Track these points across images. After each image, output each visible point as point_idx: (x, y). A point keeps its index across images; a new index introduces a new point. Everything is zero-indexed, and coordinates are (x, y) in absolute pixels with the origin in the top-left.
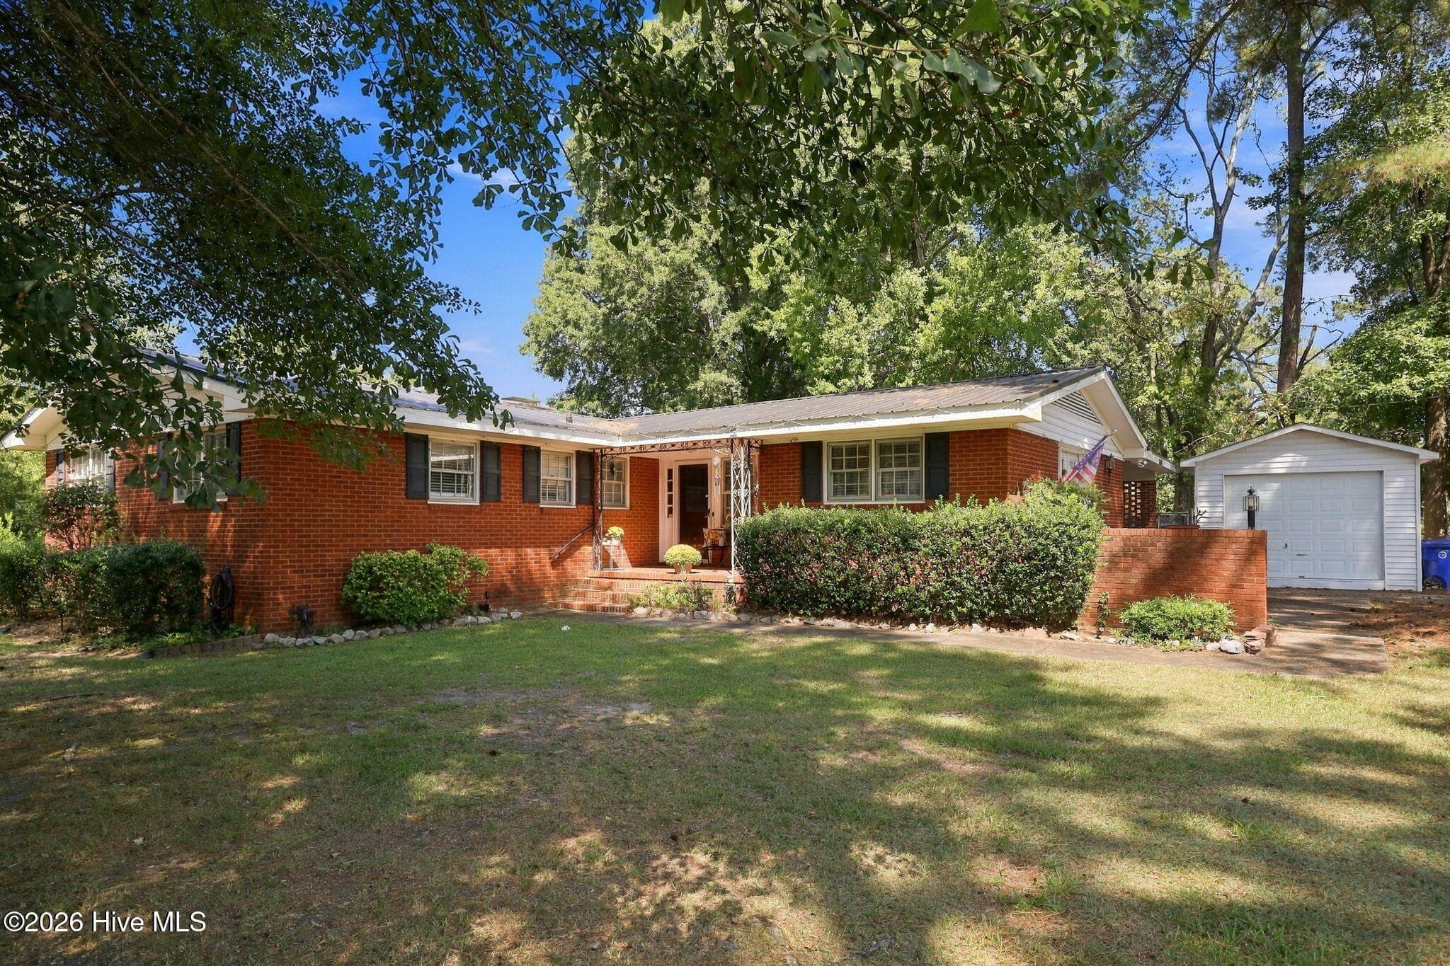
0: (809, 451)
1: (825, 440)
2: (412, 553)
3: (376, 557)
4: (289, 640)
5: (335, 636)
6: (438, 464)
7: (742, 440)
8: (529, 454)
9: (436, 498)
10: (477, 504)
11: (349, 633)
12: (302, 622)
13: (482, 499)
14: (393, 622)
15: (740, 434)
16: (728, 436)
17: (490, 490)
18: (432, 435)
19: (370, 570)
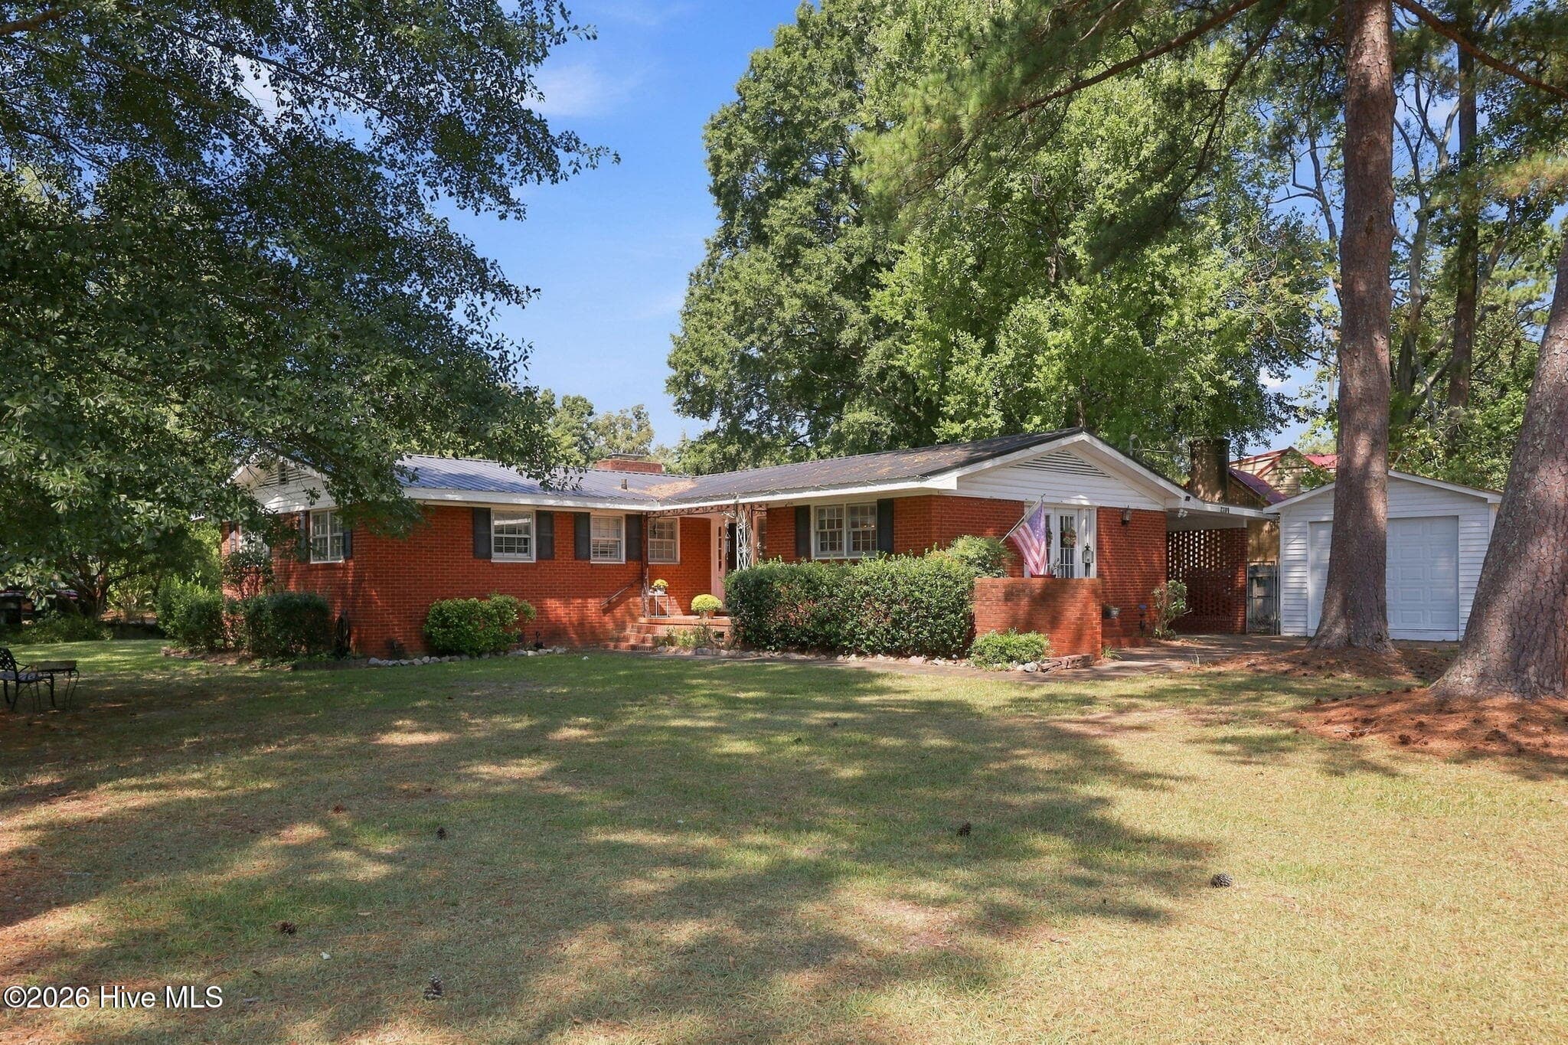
0: (800, 513)
1: (812, 505)
2: (474, 600)
3: (447, 603)
4: (384, 662)
5: (416, 661)
6: (500, 529)
7: (744, 505)
8: (580, 520)
9: (497, 558)
10: (534, 561)
11: (426, 659)
12: (394, 651)
13: (539, 557)
14: (460, 653)
15: (742, 501)
16: (732, 502)
17: (546, 551)
18: (493, 508)
19: (440, 612)
